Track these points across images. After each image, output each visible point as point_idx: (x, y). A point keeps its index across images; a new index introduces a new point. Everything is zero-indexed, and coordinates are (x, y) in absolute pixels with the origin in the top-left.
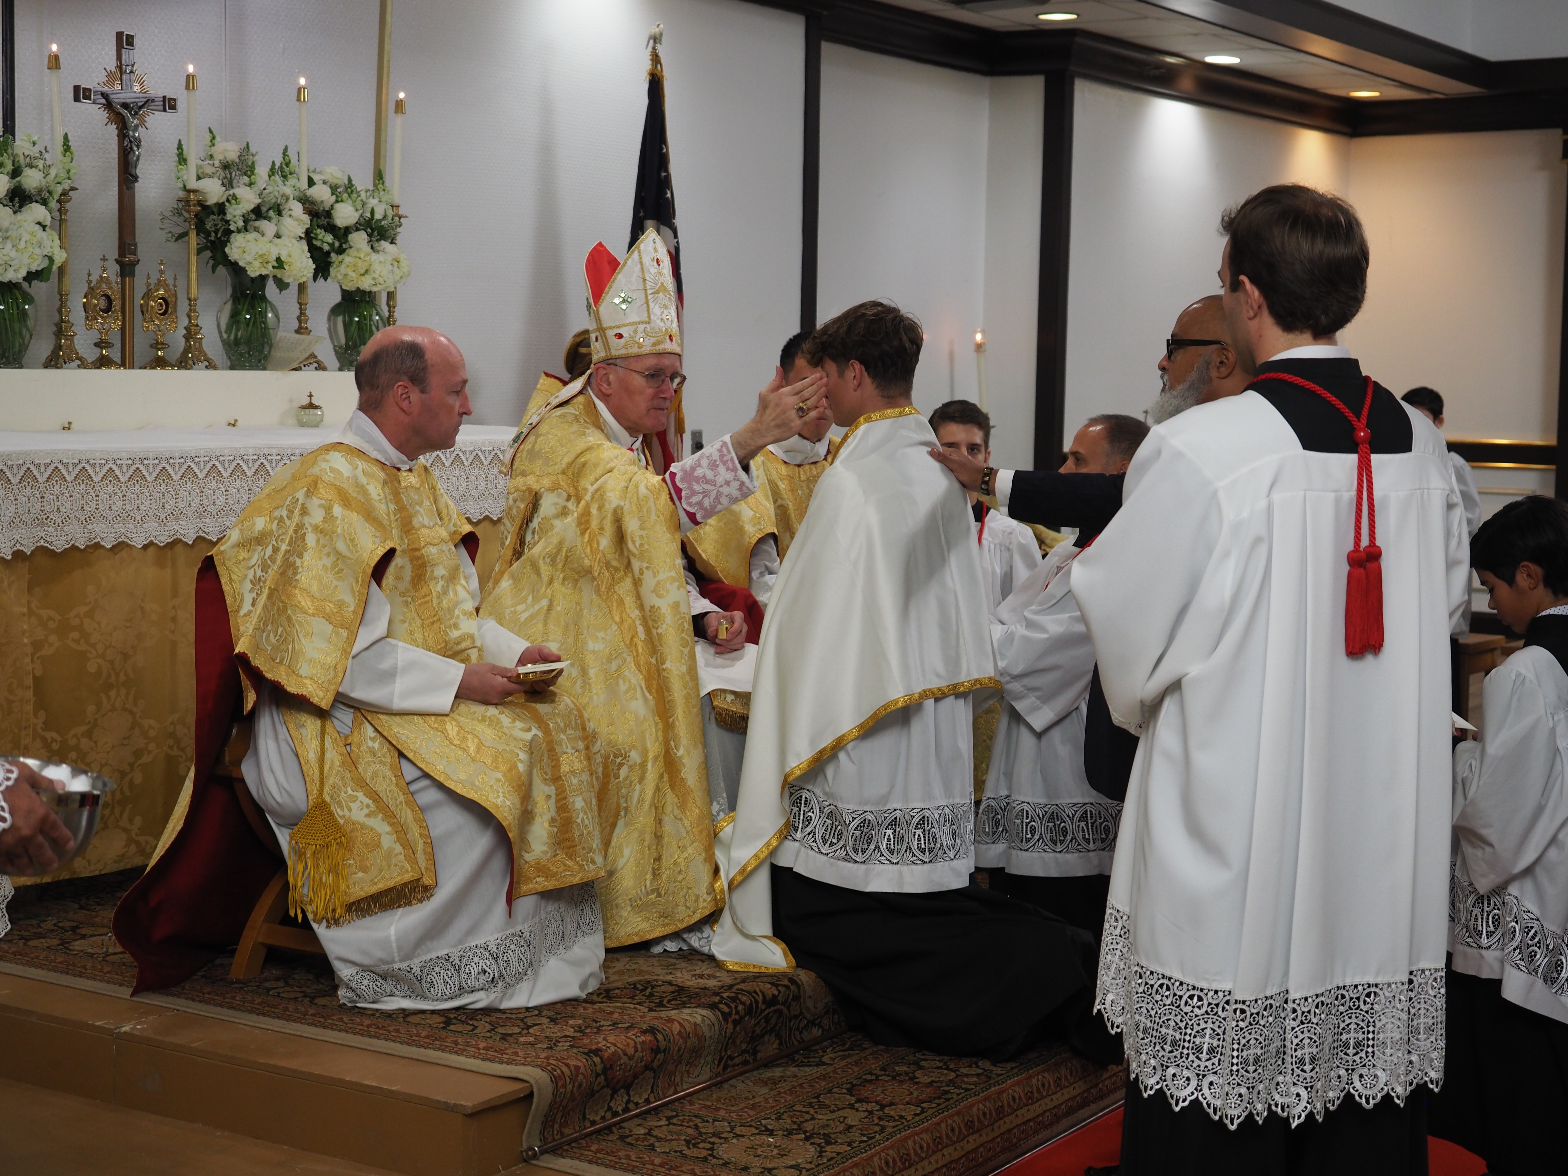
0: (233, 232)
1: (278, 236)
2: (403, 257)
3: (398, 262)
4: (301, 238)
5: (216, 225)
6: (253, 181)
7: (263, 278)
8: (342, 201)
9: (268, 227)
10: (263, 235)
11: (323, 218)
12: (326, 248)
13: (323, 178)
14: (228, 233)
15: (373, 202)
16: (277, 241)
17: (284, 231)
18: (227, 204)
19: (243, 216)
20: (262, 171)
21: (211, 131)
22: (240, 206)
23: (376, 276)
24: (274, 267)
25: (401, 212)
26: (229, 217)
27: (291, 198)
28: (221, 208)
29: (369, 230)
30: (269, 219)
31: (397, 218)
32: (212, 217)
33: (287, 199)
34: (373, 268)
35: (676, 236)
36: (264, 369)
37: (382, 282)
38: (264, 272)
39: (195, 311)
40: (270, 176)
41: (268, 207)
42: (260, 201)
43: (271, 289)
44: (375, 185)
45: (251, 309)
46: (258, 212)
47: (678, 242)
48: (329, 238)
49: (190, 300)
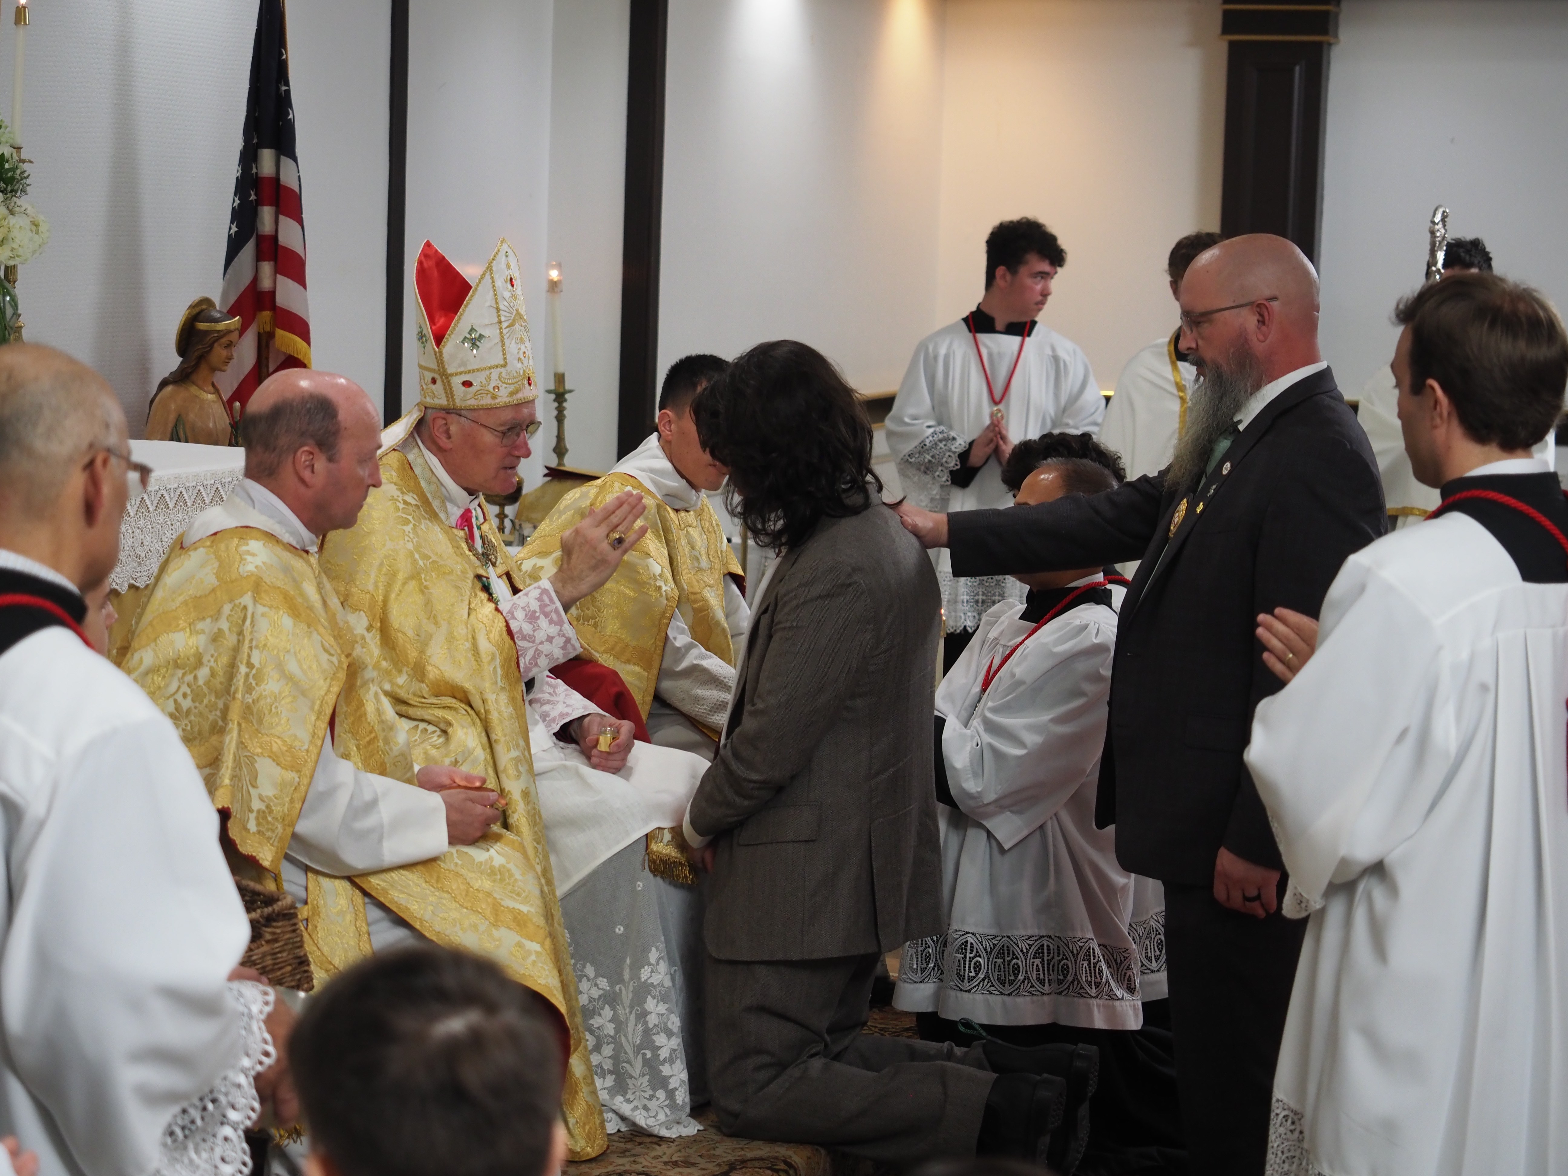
2: (41, 218)
3: (36, 225)
23: (15, 246)
25: (24, 155)
31: (23, 165)
34: (12, 235)
35: (297, 167)
37: (19, 254)
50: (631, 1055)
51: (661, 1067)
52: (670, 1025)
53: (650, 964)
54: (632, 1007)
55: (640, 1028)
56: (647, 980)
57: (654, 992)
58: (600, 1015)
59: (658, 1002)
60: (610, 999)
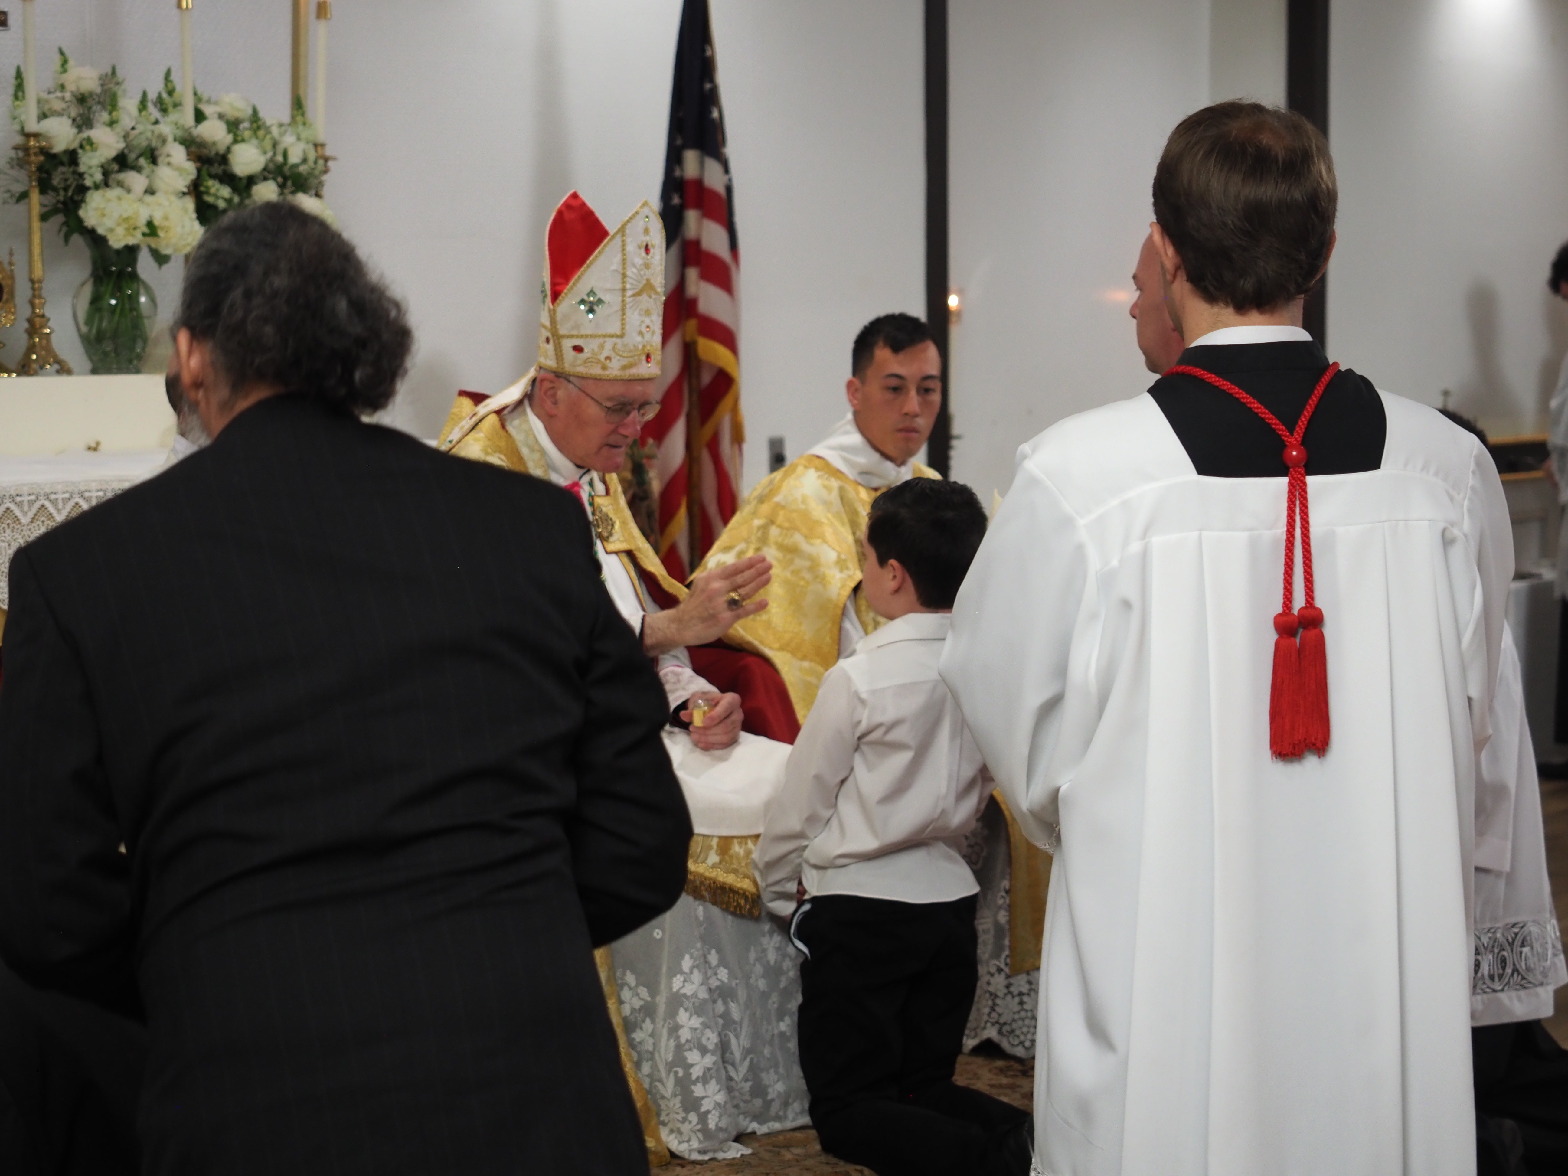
0: (88, 189)
1: (150, 191)
4: (184, 194)
5: (66, 180)
6: (115, 118)
7: (131, 251)
8: (243, 141)
9: (136, 181)
10: (129, 191)
11: (216, 165)
12: (221, 204)
13: (218, 109)
14: (83, 190)
15: (288, 140)
16: (149, 198)
17: (159, 184)
18: (80, 151)
19: (102, 166)
20: (129, 104)
21: (61, 52)
22: (98, 153)
24: (144, 234)
25: (328, 152)
26: (82, 168)
27: (170, 139)
28: (72, 157)
29: (280, 180)
30: (138, 169)
31: (321, 162)
32: (61, 169)
33: (164, 141)
35: (727, 170)
36: (138, 371)
38: (131, 241)
39: (40, 297)
40: (140, 111)
41: (137, 152)
42: (122, 145)
43: (145, 265)
44: (293, 117)
45: (117, 291)
46: (122, 162)
47: (730, 180)
48: (226, 191)
49: (32, 281)
50: (663, 1074)
51: (693, 1087)
52: (704, 1041)
53: (682, 972)
54: (665, 1020)
55: (672, 1043)
56: (678, 990)
57: (686, 1003)
58: (641, 1028)
59: (691, 1015)
60: (648, 1010)
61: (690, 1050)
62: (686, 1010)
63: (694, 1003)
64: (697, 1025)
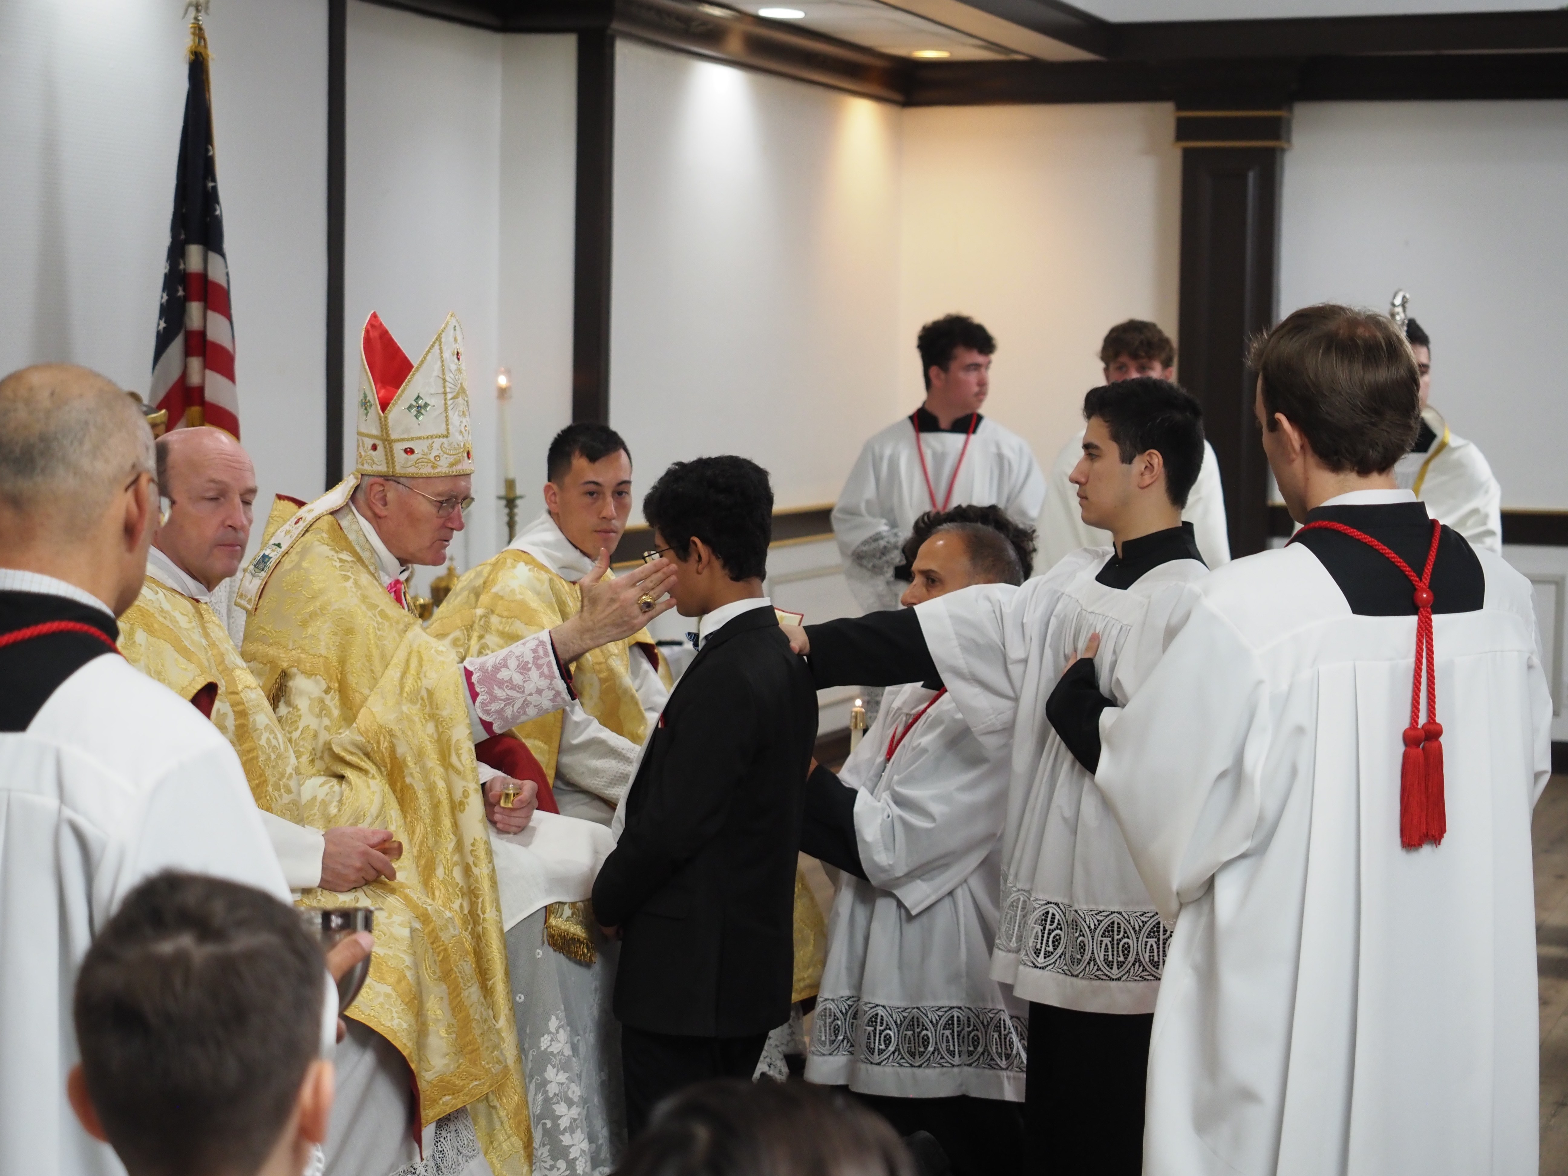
52: (570, 1094)
54: (532, 1077)
57: (553, 1061)
61: (558, 1103)
62: (554, 1067)
63: (560, 1060)
64: (564, 1080)
